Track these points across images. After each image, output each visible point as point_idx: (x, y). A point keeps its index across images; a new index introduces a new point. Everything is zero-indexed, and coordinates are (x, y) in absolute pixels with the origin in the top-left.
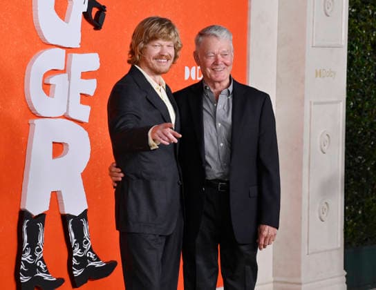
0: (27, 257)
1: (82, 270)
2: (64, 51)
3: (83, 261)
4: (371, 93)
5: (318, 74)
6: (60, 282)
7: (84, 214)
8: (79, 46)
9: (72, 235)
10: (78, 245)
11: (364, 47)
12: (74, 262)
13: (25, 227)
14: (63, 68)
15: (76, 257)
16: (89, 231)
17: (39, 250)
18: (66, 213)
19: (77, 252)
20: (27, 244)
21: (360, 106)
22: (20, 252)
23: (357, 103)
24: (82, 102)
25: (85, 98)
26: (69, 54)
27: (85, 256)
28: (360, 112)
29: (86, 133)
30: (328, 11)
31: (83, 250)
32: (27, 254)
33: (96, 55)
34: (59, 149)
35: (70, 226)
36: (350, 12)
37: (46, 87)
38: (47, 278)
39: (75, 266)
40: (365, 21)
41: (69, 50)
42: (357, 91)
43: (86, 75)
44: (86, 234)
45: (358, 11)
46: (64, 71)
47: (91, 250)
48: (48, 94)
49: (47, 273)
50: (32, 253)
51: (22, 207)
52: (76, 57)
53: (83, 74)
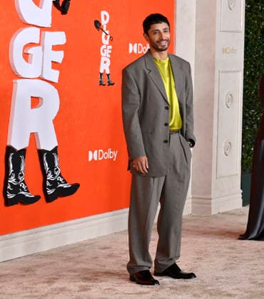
0: (12, 180)
1: (54, 190)
2: (39, 29)
3: (54, 183)
4: (260, 65)
5: (224, 51)
6: (37, 198)
7: (55, 150)
8: (50, 26)
9: (46, 164)
10: (50, 172)
11: (256, 33)
12: (48, 184)
13: (11, 158)
14: (38, 42)
15: (49, 181)
16: (59, 162)
17: (21, 175)
18: (42, 148)
19: (50, 177)
20: (12, 171)
21: (253, 74)
22: (7, 177)
23: (251, 72)
24: (53, 68)
25: (55, 65)
26: (43, 33)
27: (56, 180)
28: (253, 78)
29: (56, 90)
30: (231, 6)
31: (54, 175)
32: (12, 178)
33: (63, 33)
34: (36, 102)
35: (45, 158)
36: (246, 7)
37: (26, 56)
38: (27, 196)
39: (49, 187)
40: (256, 14)
41: (43, 29)
42: (251, 64)
43: (56, 48)
44: (56, 164)
45: (251, 7)
46: (39, 45)
47: (60, 175)
48: (27, 61)
49: (28, 192)
50: (16, 177)
51: (8, 144)
52: (48, 34)
53: (53, 46)
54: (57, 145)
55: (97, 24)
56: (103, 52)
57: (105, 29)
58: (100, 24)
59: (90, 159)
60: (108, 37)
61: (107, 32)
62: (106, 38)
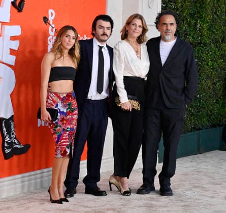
1: (10, 150)
2: (1, 23)
8: (9, 21)
10: (8, 135)
12: (6, 145)
24: (11, 54)
25: (12, 52)
26: (3, 26)
27: (12, 142)
30: (150, 5)
31: (11, 138)
33: (19, 27)
35: (3, 125)
36: (162, 6)
41: (3, 23)
43: (13, 38)
44: (13, 129)
45: (167, 6)
46: (0, 36)
52: (7, 27)
53: (11, 37)
54: (13, 114)
55: (46, 20)
56: (50, 41)
57: (51, 23)
58: (48, 20)
59: (39, 125)
60: (54, 30)
61: (53, 26)
62: (52, 30)
